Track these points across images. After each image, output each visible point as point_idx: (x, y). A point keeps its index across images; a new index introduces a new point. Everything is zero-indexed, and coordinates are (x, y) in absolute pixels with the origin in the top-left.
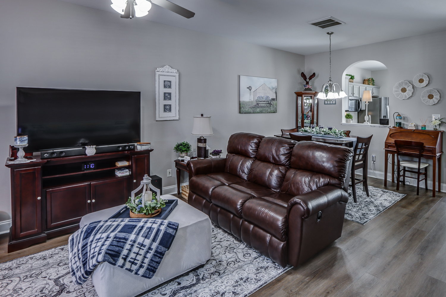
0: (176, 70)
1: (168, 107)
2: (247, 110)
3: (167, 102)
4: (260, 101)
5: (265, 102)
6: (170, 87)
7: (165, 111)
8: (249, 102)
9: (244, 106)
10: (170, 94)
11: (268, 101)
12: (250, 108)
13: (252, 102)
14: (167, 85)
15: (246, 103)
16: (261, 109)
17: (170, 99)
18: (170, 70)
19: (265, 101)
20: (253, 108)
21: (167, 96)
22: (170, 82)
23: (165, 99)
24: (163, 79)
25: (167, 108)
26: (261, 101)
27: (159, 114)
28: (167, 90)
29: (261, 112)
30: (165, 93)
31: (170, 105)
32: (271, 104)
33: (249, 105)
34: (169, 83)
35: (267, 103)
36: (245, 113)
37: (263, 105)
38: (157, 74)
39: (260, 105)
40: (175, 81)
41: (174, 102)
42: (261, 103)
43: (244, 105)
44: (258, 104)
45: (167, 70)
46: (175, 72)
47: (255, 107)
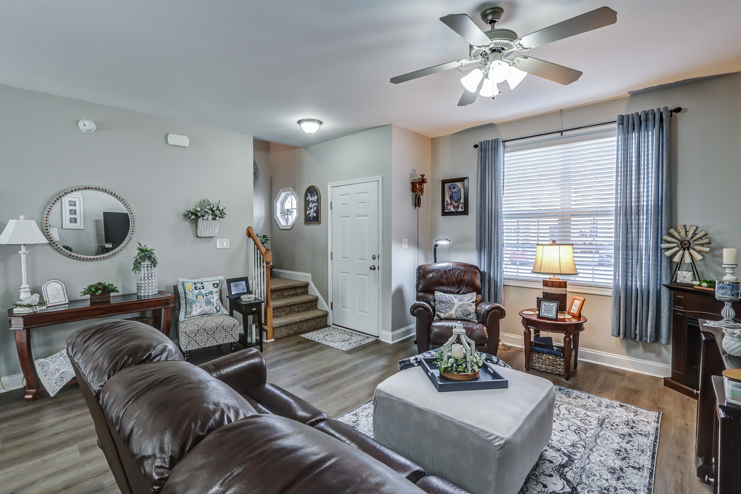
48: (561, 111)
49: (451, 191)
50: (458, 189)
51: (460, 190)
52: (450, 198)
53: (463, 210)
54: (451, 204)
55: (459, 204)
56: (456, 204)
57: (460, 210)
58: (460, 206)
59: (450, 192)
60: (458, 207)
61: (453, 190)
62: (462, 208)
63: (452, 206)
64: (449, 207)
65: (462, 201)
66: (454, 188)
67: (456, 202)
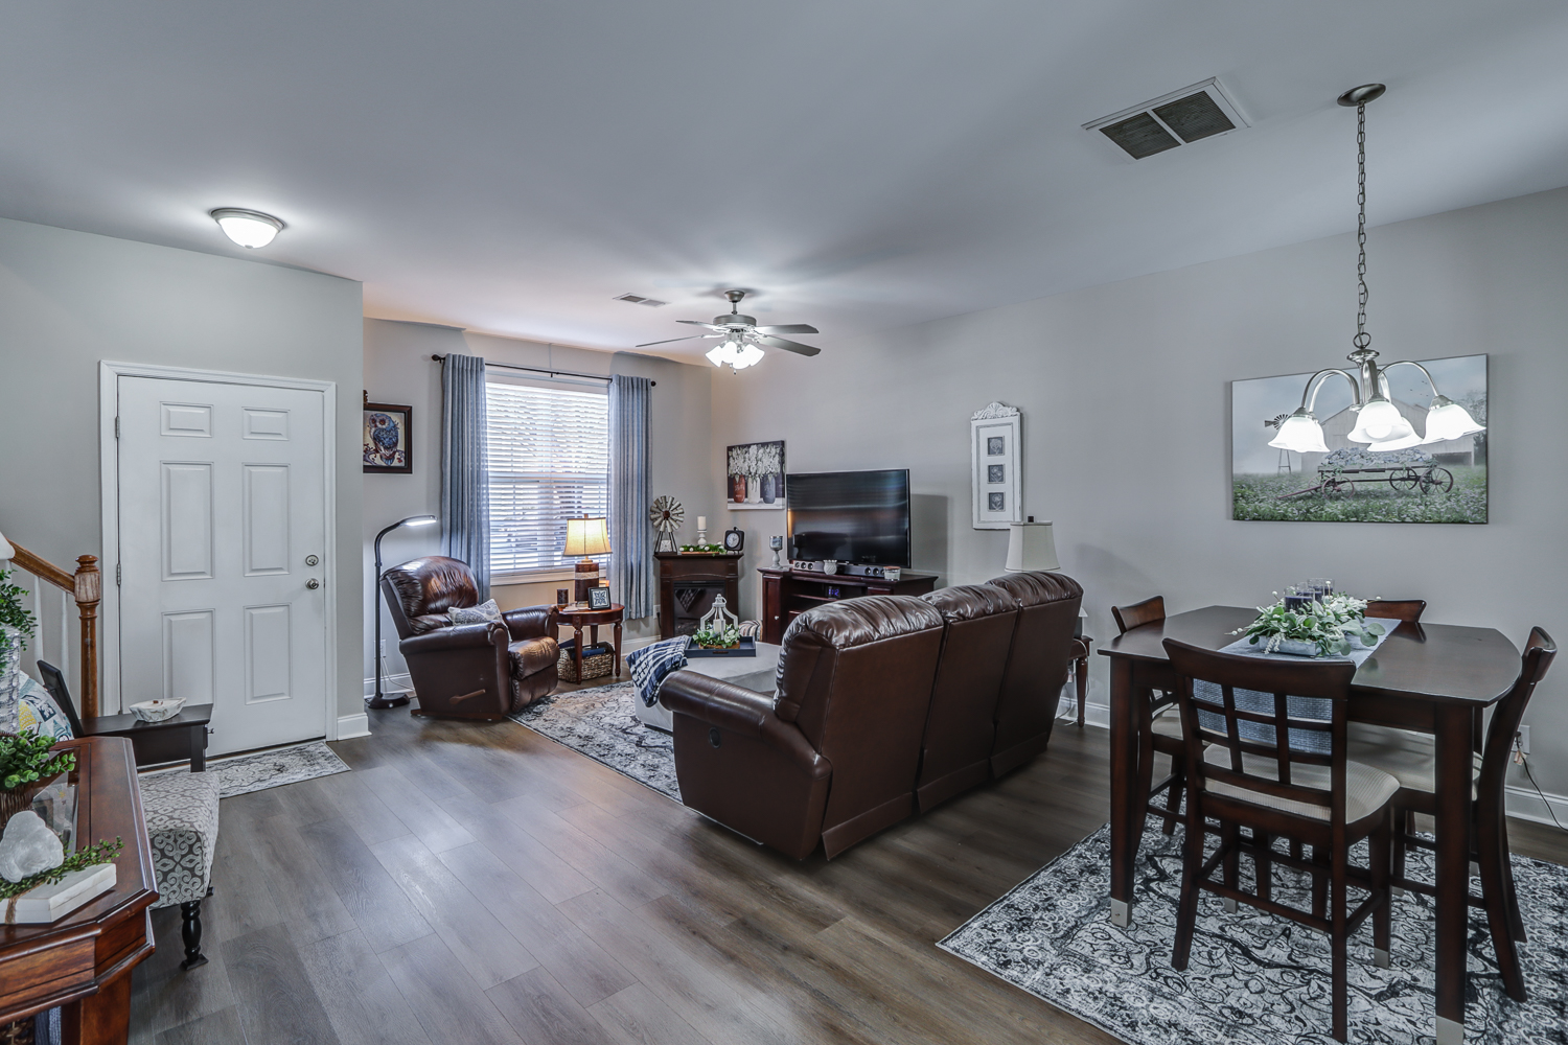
0: (1015, 409)
1: (997, 499)
2: (1265, 507)
3: (996, 488)
4: (1347, 468)
5: (1387, 475)
6: (1001, 451)
7: (991, 508)
8: (1279, 476)
9: (1248, 492)
10: (1001, 467)
11: (1408, 469)
12: (1286, 499)
13: (1295, 478)
14: (995, 446)
15: (1264, 483)
16: (1355, 505)
17: (1002, 479)
18: (1002, 410)
19: (1383, 470)
20: (1300, 499)
21: (995, 474)
22: (1001, 438)
23: (990, 480)
24: (985, 434)
25: (996, 502)
26: (1357, 472)
27: (979, 515)
28: (996, 460)
29: (1350, 517)
30: (990, 467)
31: (1002, 494)
32: (1433, 482)
33: (1281, 489)
34: (999, 441)
35: (1403, 479)
36: (1254, 519)
37: (1372, 487)
38: (974, 424)
39: (1346, 487)
40: (1011, 436)
41: (1009, 487)
42: (1351, 477)
43: (1249, 487)
44: (1333, 483)
45: (993, 413)
46: (1010, 413)
47: (1313, 495)
48: (550, 345)
49: (376, 426)
50: (392, 425)
51: (395, 426)
52: (374, 439)
53: (402, 464)
54: (377, 451)
55: (394, 453)
56: (388, 453)
57: (396, 463)
58: (397, 456)
59: (373, 429)
60: (391, 458)
61: (380, 426)
62: (400, 461)
63: (378, 455)
64: (372, 456)
65: (401, 447)
66: (383, 422)
67: (386, 448)
